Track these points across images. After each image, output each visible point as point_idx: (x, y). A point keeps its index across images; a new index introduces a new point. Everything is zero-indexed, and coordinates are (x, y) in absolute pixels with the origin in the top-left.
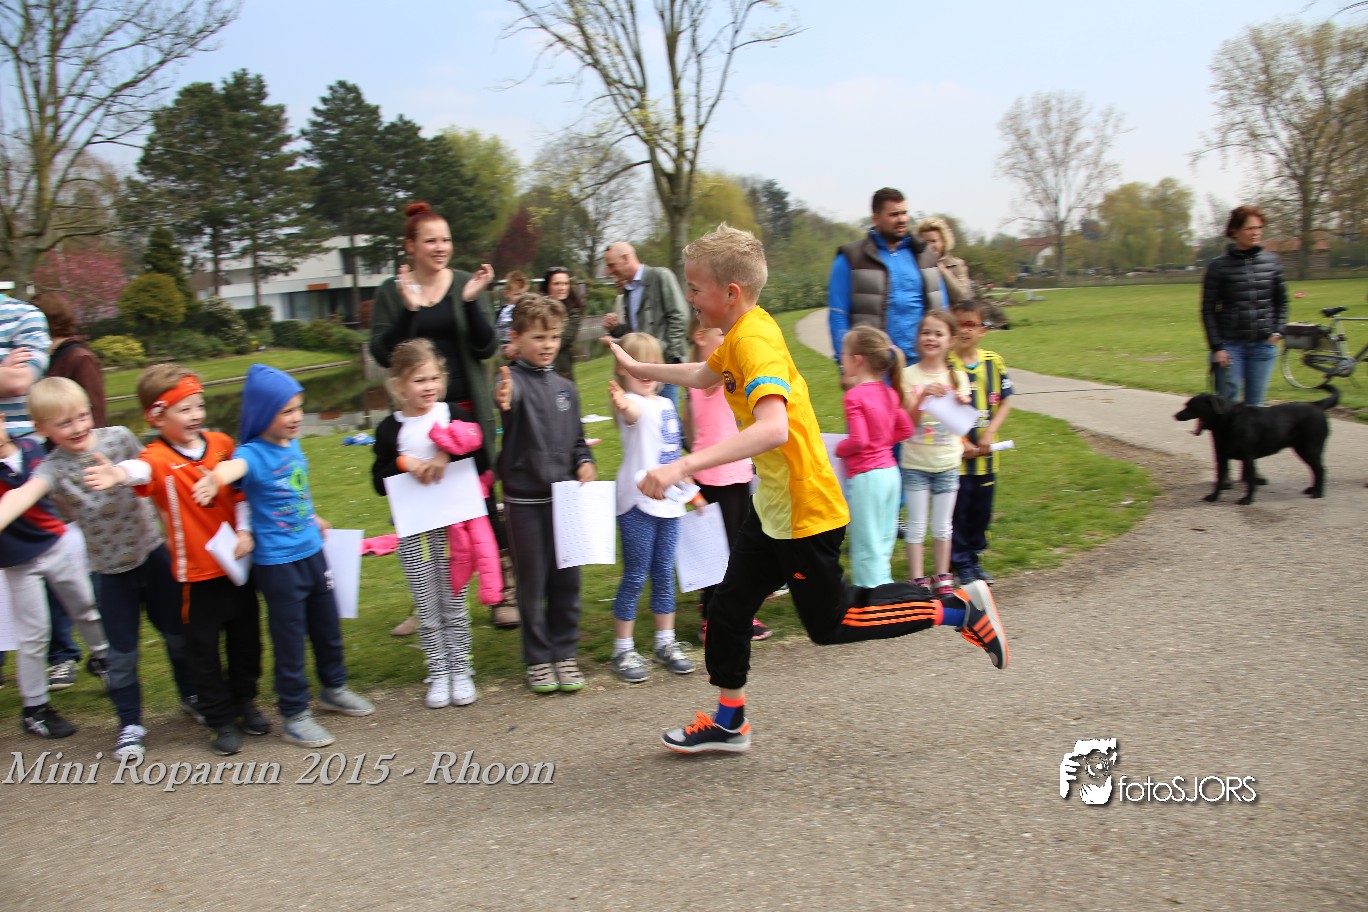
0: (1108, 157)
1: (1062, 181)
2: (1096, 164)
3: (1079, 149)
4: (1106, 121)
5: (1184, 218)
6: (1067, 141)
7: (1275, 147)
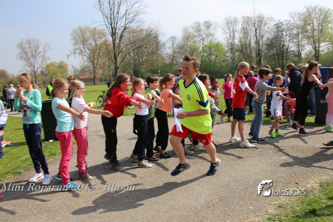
0: (47, 55)
1: (35, 61)
2: (44, 57)
3: (39, 53)
4: (46, 46)
5: (66, 70)
6: (36, 51)
7: (86, 54)
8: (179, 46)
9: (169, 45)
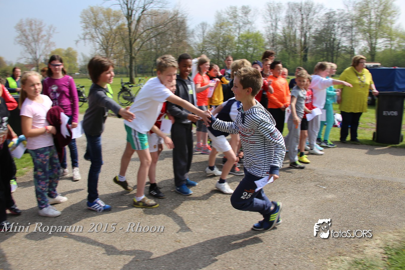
0: (51, 40)
1: (37, 47)
2: (48, 42)
3: (42, 37)
4: (50, 29)
5: (75, 59)
6: (38, 34)
7: (98, 40)
8: (210, 35)
9: (199, 33)
